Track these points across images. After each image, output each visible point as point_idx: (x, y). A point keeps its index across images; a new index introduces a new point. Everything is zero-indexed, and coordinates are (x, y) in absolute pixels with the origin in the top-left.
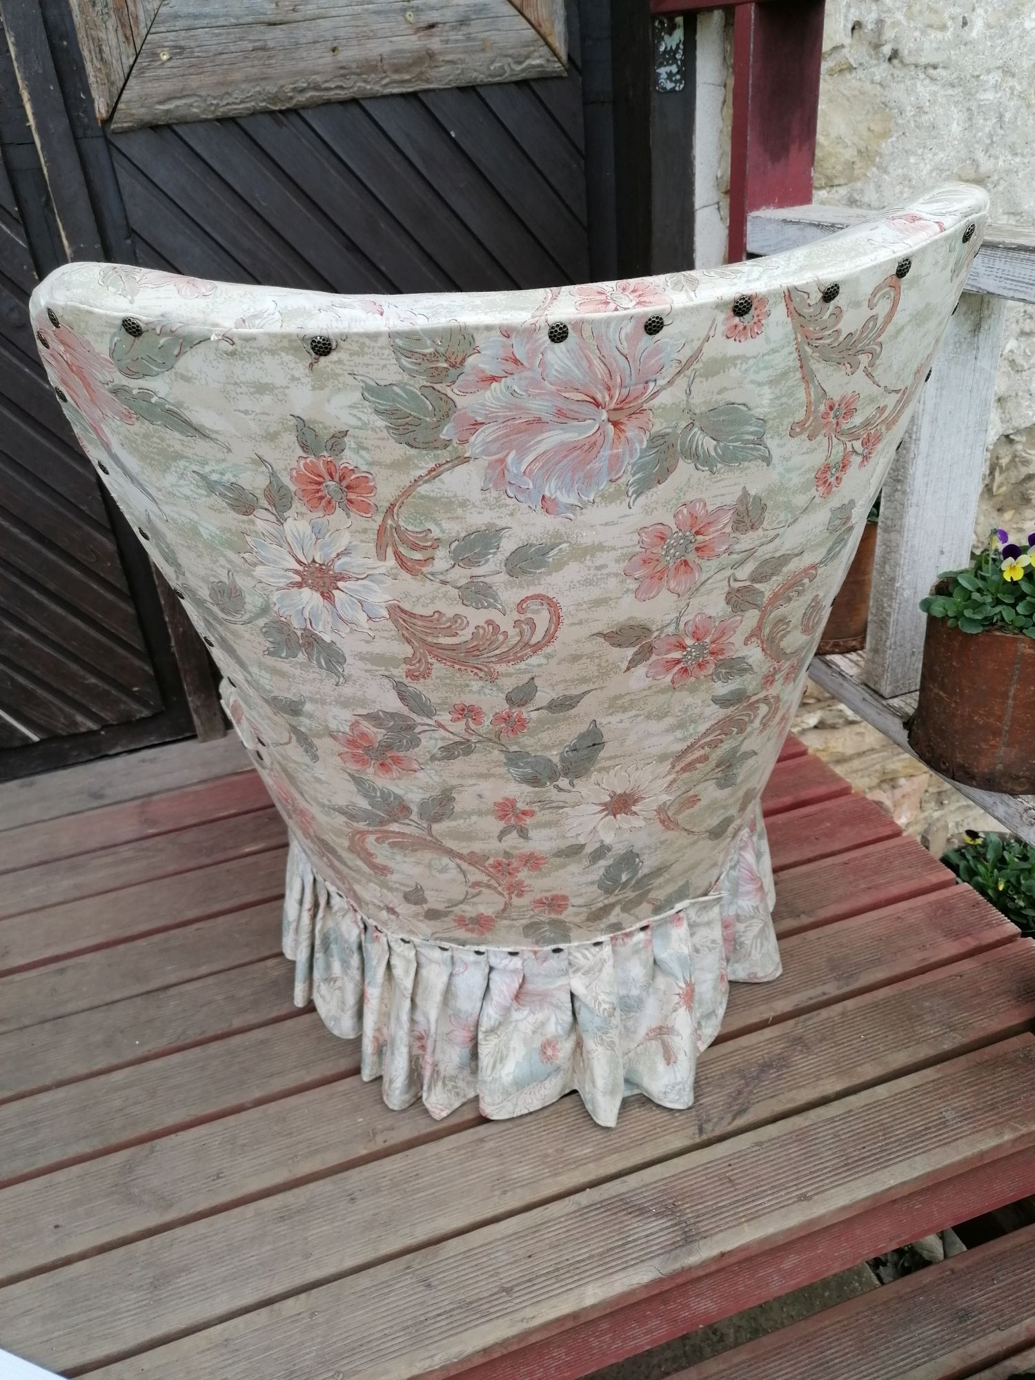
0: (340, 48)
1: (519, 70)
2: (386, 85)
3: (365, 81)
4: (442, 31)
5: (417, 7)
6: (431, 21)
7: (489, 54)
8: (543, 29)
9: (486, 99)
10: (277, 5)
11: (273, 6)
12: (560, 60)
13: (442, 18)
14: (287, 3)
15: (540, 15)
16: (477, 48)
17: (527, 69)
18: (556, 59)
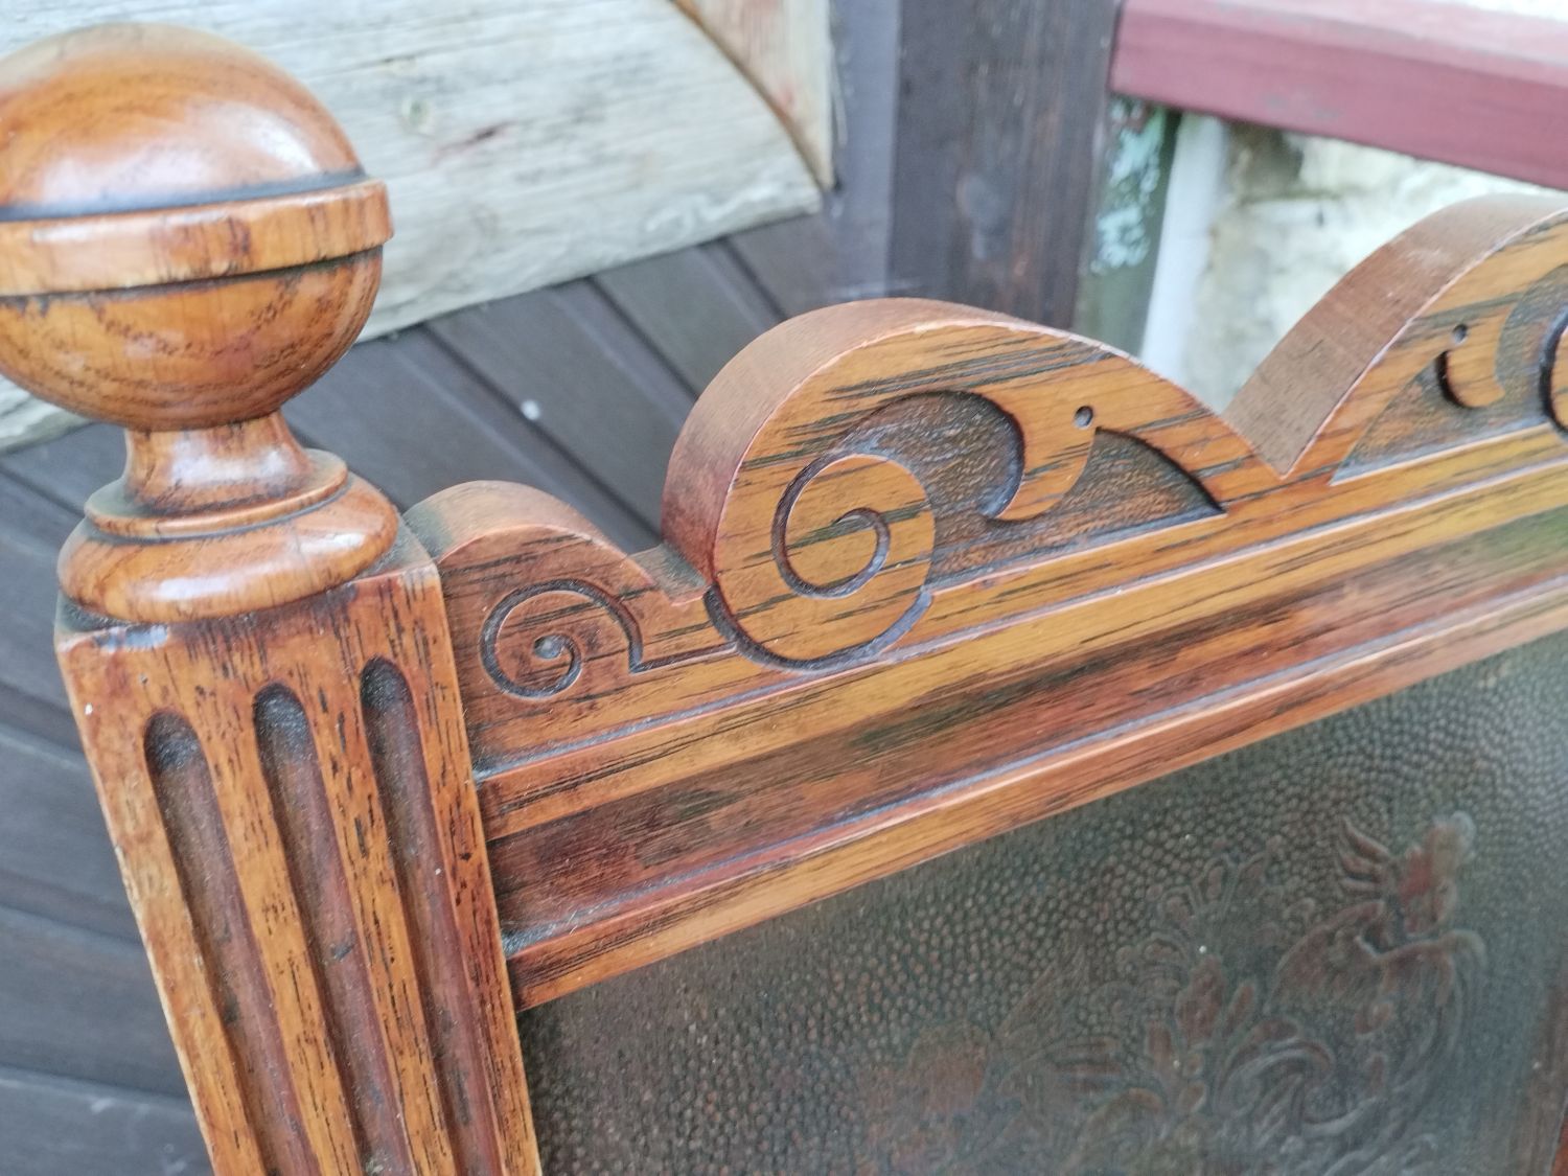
1: (717, 218)
4: (521, 146)
5: (439, 80)
6: (485, 119)
7: (651, 195)
8: (796, 110)
9: (620, 301)
12: (817, 181)
13: (521, 106)
15: (792, 71)
16: (621, 183)
17: (736, 213)
18: (808, 179)
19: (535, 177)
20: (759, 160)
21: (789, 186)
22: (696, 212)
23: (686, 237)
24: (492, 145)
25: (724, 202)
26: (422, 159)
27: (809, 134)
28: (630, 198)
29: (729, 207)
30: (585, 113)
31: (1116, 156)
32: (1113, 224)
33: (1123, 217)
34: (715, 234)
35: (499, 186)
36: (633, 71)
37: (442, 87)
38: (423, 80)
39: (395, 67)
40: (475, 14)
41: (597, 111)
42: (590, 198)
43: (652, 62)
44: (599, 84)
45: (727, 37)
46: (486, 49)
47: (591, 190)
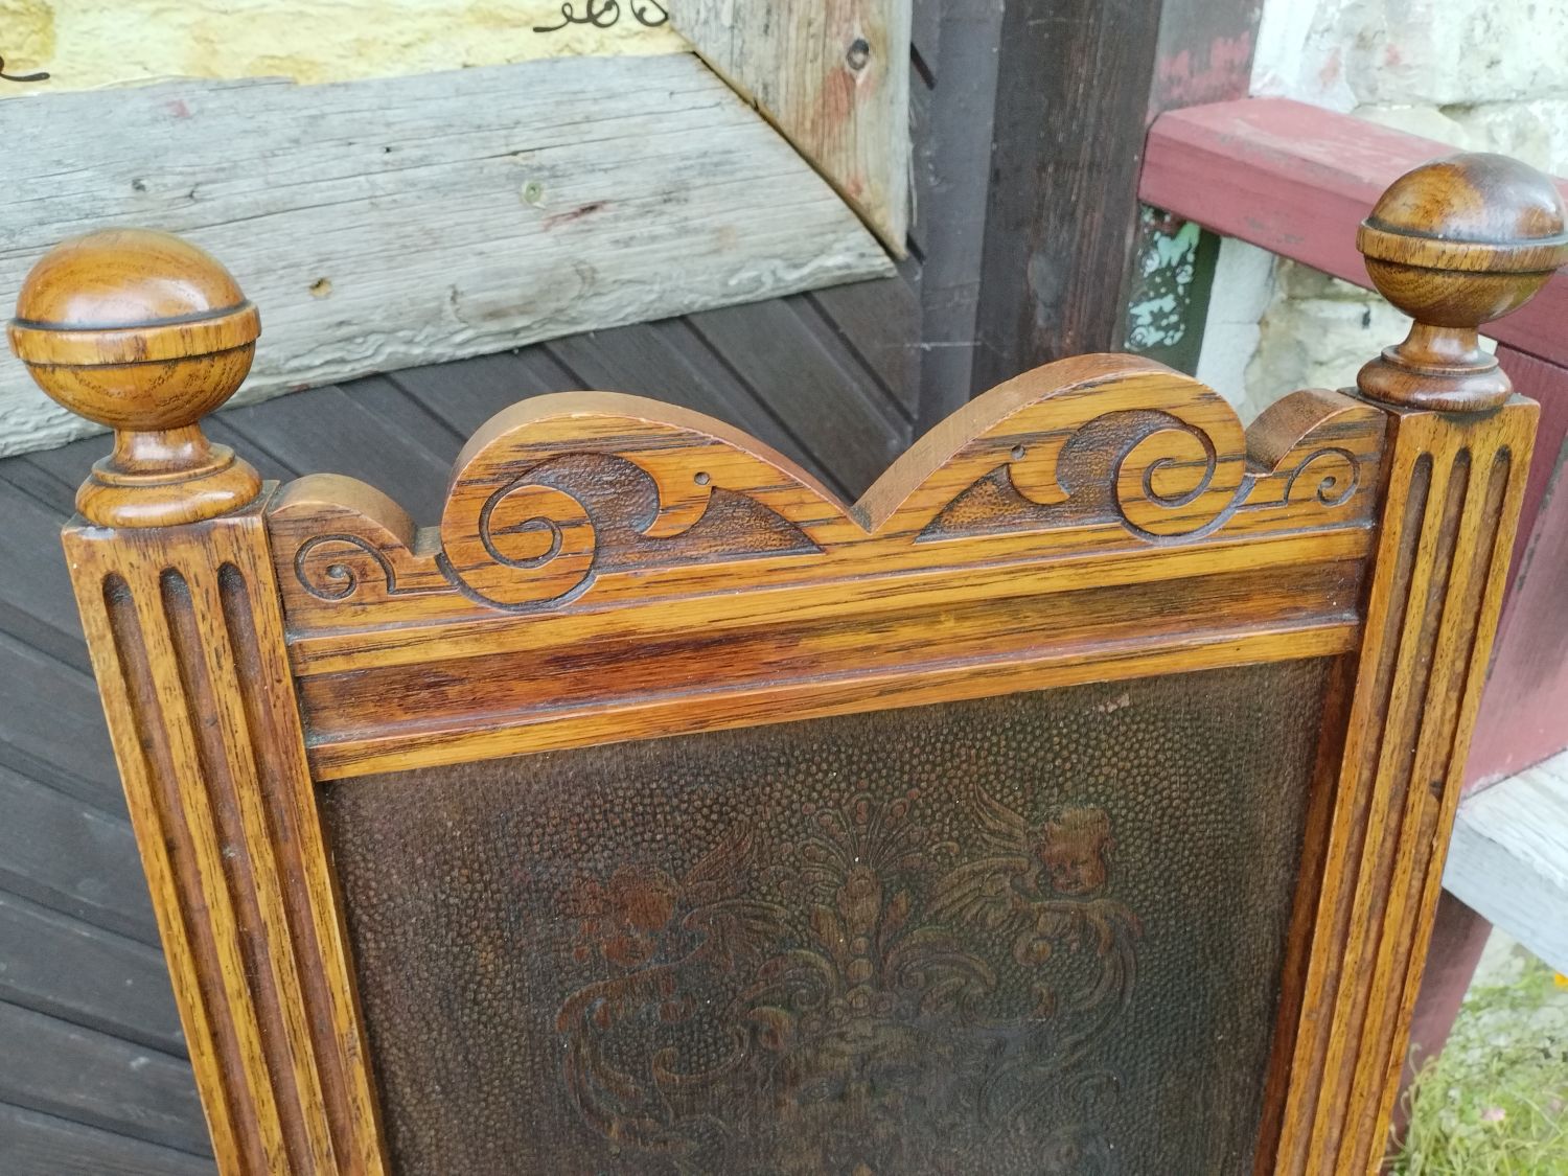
0: (336, 282)
1: (794, 279)
2: (463, 343)
3: (409, 342)
4: (617, 218)
5: (553, 168)
6: (587, 197)
7: (729, 258)
8: (864, 199)
9: (710, 337)
10: (139, 187)
11: (125, 191)
12: (889, 252)
13: (619, 189)
14: (169, 180)
15: (860, 167)
16: (703, 249)
17: (811, 274)
18: (880, 250)
19: (628, 242)
20: (831, 237)
21: (862, 255)
22: (774, 273)
23: (766, 290)
24: (593, 216)
25: (796, 266)
26: (536, 225)
27: (877, 218)
28: (712, 261)
29: (805, 271)
30: (671, 195)
31: (1146, 254)
32: (1143, 311)
33: (1155, 305)
34: (793, 289)
35: (598, 247)
36: (716, 165)
37: (555, 173)
38: (540, 169)
39: (518, 158)
40: (588, 120)
41: (683, 194)
42: (675, 259)
43: (734, 157)
44: (686, 174)
45: (799, 140)
46: (594, 147)
47: (675, 253)
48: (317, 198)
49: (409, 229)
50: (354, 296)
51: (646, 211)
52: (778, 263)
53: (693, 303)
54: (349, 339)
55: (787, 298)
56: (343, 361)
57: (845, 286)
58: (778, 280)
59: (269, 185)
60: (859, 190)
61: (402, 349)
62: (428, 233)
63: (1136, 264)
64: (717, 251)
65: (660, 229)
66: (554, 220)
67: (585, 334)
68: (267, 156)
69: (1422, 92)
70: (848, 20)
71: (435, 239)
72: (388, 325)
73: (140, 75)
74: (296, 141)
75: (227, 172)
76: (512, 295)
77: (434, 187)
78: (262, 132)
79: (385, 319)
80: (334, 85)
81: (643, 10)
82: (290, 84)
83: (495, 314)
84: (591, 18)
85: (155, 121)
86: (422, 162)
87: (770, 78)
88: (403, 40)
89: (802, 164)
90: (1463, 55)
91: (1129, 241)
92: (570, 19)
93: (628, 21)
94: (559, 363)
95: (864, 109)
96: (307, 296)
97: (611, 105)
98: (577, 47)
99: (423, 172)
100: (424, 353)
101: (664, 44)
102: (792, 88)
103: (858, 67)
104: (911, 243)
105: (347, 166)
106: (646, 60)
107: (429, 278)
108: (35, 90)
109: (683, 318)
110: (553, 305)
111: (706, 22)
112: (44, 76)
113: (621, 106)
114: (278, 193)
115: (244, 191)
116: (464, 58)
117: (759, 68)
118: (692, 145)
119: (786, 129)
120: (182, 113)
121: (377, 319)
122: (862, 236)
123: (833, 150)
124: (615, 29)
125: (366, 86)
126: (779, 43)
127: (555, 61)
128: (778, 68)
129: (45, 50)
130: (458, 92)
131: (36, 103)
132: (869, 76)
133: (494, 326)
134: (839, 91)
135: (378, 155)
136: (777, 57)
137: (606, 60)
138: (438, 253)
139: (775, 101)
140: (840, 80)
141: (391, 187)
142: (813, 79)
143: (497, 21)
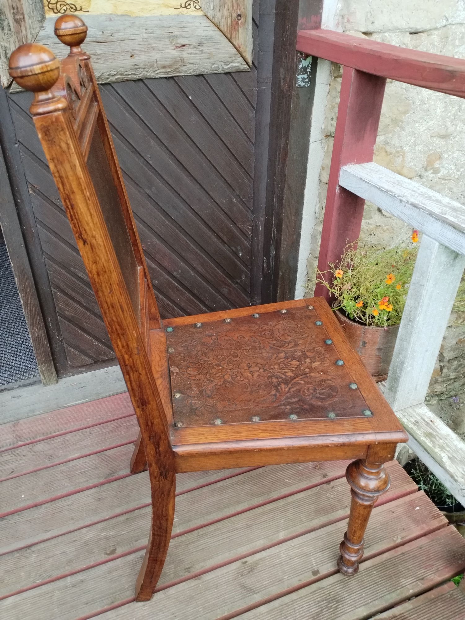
0: (135, 56)
1: (227, 68)
2: (157, 74)
3: (147, 72)
4: (189, 48)
5: (176, 36)
6: (183, 43)
7: (212, 61)
8: (241, 49)
9: (208, 81)
10: (103, 33)
11: (101, 33)
12: (248, 64)
13: (189, 42)
14: (108, 32)
15: (240, 42)
16: (206, 57)
17: (230, 67)
18: (246, 64)
19: (191, 54)
20: (234, 58)
21: (241, 64)
22: (222, 65)
23: (220, 71)
24: (184, 47)
25: (227, 65)
26: (173, 48)
27: (244, 54)
28: (208, 60)
29: (229, 66)
30: (200, 44)
31: (299, 63)
32: (300, 77)
33: (303, 76)
34: (226, 71)
35: (185, 54)
36: (209, 39)
37: (177, 37)
38: (174, 36)
39: (170, 34)
40: (184, 27)
41: (202, 44)
42: (200, 59)
43: (213, 37)
44: (203, 40)
45: (227, 35)
46: (185, 32)
47: (200, 58)
48: (133, 38)
49: (149, 46)
50: (139, 59)
51: (194, 47)
52: (222, 63)
53: (204, 71)
54: (136, 69)
55: (225, 73)
56: (134, 74)
57: (239, 72)
58: (223, 68)
59: (125, 35)
60: (240, 48)
61: (146, 73)
62: (152, 47)
63: (297, 66)
64: (209, 58)
65: (197, 52)
66: (176, 47)
67: (182, 76)
68: (125, 29)
69: (356, 28)
70: (237, 10)
71: (153, 49)
72: (144, 67)
73: (104, 12)
74: (130, 27)
75: (118, 31)
76: (167, 63)
77: (154, 38)
78: (125, 25)
79: (143, 65)
80: (137, 17)
81: (196, 6)
82: (129, 16)
83: (164, 67)
84: (186, 7)
85: (106, 21)
86: (152, 33)
87: (220, 21)
88: (150, 9)
89: (227, 40)
90: (366, 21)
91: (295, 60)
92: (181, 7)
93: (193, 8)
94: (176, 82)
95: (241, 29)
96: (130, 58)
97: (188, 24)
98: (183, 13)
99: (152, 35)
100: (150, 75)
101: (200, 13)
102: (225, 23)
103: (239, 20)
104: (253, 63)
105: (138, 32)
106: (196, 16)
107: (153, 57)
108: (87, 14)
109: (202, 75)
110: (175, 67)
111: (208, 8)
112: (88, 11)
113: (191, 25)
114: (126, 36)
115: (120, 35)
116: (161, 13)
117: (218, 18)
118: (204, 34)
119: (224, 32)
120: (111, 20)
121: (142, 65)
122: (241, 59)
123: (234, 38)
124: (190, 9)
125: (143, 17)
126: (222, 13)
127: (178, 15)
128: (222, 19)
129: (89, 6)
130: (160, 20)
131: (86, 16)
132: (241, 22)
133: (164, 70)
134: (235, 25)
135: (144, 31)
136: (222, 16)
137: (188, 16)
138: (154, 52)
139: (221, 26)
140: (235, 22)
141: (146, 37)
142: (229, 21)
143: (167, 6)
